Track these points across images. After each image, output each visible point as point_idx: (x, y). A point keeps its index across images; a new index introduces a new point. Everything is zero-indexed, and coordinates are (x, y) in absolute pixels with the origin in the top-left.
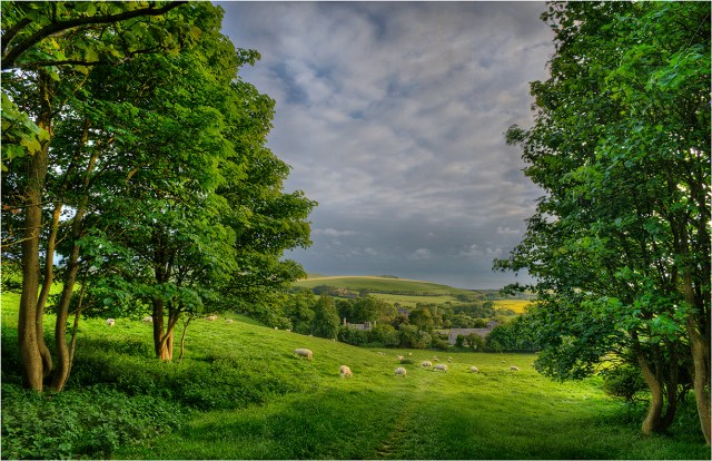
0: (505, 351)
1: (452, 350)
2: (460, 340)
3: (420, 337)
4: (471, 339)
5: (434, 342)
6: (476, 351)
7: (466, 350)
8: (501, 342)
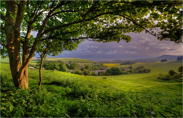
0: (110, 75)
1: (97, 75)
2: (99, 73)
3: (89, 72)
4: (102, 73)
5: (93, 74)
6: (103, 75)
7: (101, 75)
8: (109, 73)
